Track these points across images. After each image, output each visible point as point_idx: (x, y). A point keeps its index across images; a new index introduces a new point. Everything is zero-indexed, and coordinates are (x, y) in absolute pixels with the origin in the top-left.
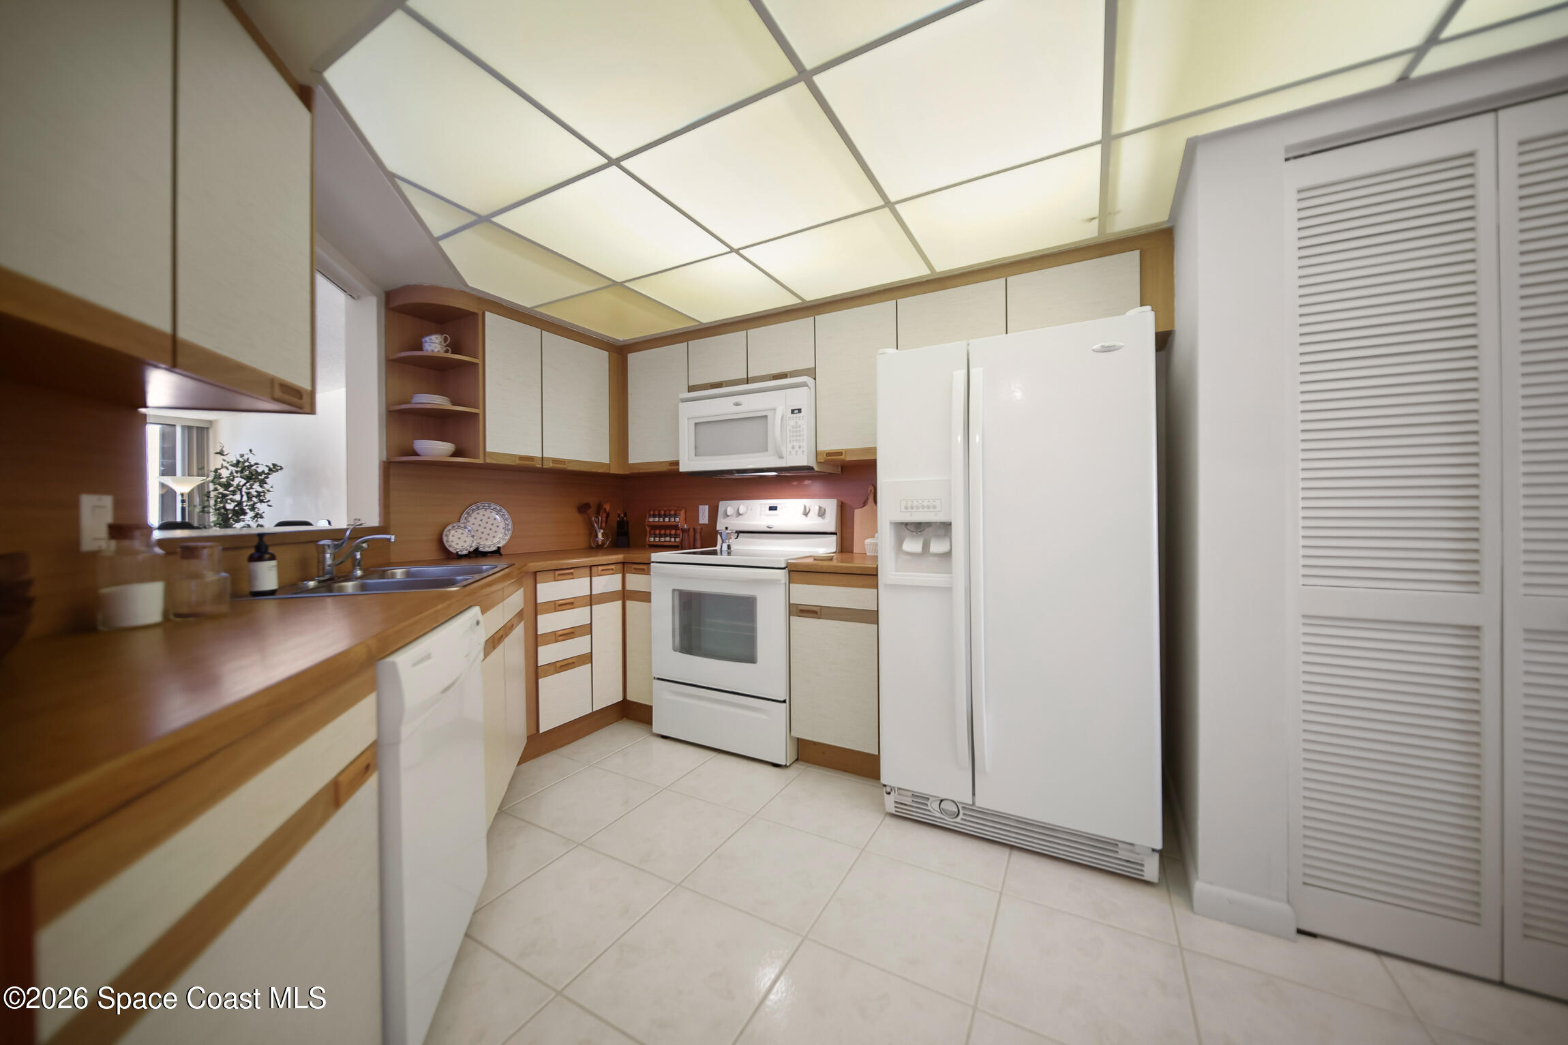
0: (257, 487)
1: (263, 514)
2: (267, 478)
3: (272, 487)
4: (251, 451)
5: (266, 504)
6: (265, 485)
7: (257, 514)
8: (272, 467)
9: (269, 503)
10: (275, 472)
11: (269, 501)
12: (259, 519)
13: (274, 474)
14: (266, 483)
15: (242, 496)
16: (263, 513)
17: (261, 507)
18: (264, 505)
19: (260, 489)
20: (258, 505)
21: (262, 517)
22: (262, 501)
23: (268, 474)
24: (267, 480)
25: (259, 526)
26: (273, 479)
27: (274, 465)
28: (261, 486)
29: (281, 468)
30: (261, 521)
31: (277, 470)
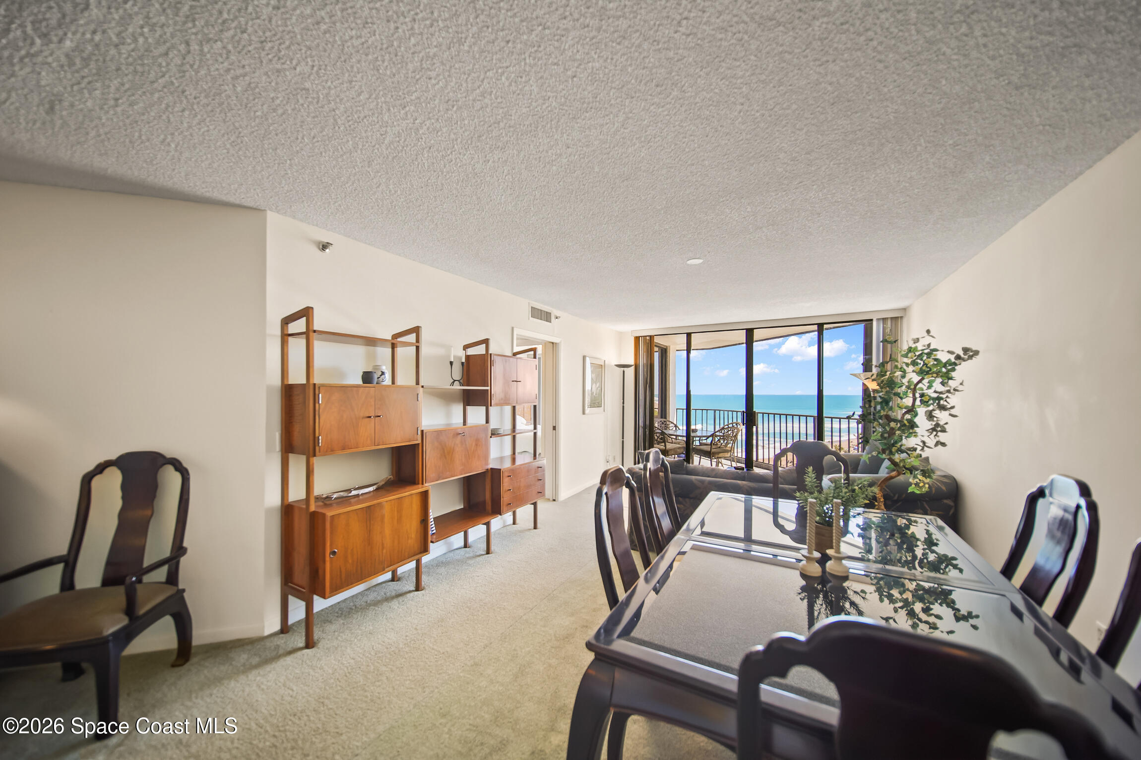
0: (937, 386)
1: (946, 426)
2: (953, 370)
3: (961, 384)
4: (928, 332)
5: (947, 413)
6: (950, 382)
7: (937, 425)
8: (961, 353)
9: (953, 412)
10: (964, 360)
11: (953, 407)
12: (939, 434)
13: (963, 363)
14: (951, 379)
15: (914, 400)
16: (946, 423)
17: (942, 416)
18: (946, 413)
19: (941, 388)
20: (937, 413)
21: (944, 431)
22: (943, 408)
23: (955, 364)
24: (953, 374)
25: (938, 443)
26: (961, 372)
27: (966, 350)
28: (943, 384)
29: (976, 353)
30: (942, 437)
31: (971, 357)
